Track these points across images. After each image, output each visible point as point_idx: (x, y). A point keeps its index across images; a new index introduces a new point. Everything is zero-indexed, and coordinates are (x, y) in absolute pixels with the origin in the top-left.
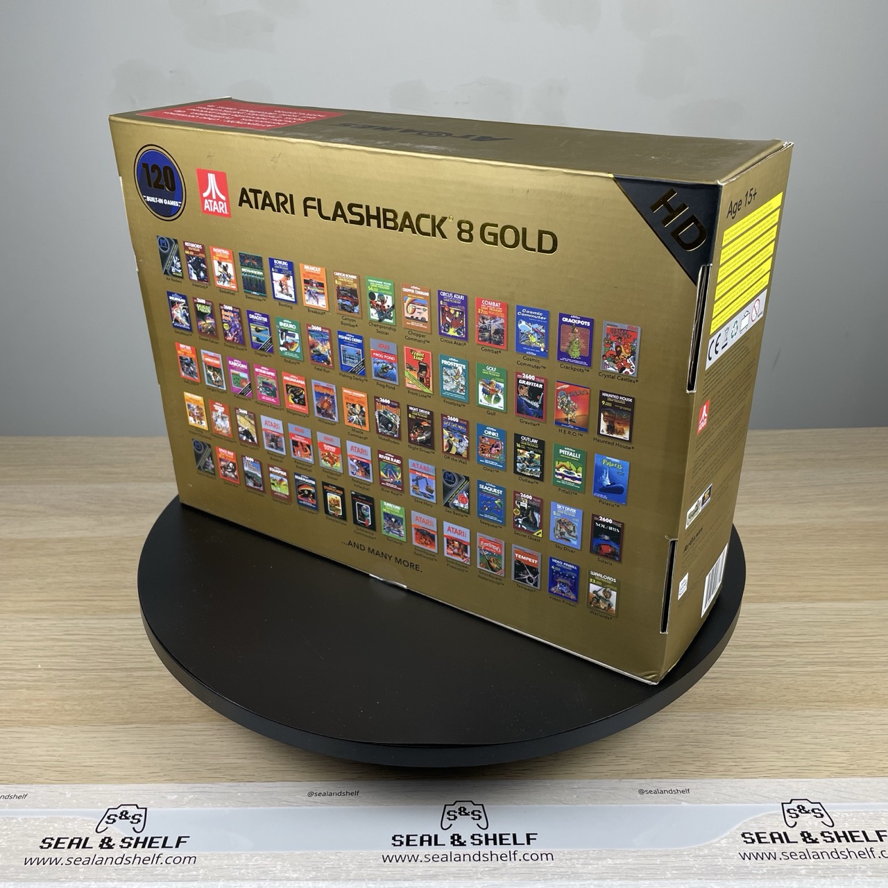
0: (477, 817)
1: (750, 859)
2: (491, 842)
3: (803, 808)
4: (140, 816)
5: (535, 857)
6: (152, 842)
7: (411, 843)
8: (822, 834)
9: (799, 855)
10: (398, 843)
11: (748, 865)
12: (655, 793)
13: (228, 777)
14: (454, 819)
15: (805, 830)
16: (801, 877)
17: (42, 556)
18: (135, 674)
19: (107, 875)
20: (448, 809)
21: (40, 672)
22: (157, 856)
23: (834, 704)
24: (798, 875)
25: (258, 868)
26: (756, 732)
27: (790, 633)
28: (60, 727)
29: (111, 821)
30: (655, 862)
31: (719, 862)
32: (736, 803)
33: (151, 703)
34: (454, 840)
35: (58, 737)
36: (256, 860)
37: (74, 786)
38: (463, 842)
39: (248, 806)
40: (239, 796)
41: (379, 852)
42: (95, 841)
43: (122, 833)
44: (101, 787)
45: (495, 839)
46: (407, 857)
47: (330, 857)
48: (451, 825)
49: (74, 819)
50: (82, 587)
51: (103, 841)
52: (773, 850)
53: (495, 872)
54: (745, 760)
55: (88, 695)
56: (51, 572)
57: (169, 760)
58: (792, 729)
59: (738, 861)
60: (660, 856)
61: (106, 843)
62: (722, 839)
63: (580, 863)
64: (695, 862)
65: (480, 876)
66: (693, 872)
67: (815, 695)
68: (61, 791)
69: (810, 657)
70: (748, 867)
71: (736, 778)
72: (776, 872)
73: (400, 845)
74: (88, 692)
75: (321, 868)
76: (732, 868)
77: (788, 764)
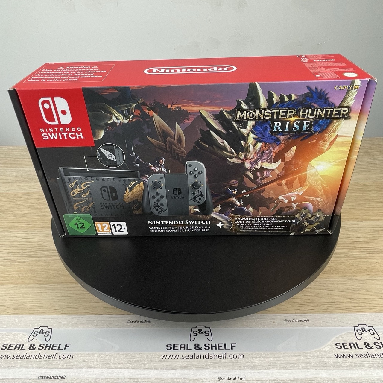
0: (207, 334)
1: (340, 358)
2: (214, 348)
3: (364, 329)
4: (49, 332)
5: (235, 357)
6: (53, 346)
7: (175, 348)
8: (375, 344)
9: (364, 355)
10: (169, 348)
11: (339, 361)
12: (292, 321)
13: (91, 312)
14: (196, 336)
15: (366, 342)
16: (366, 368)
17: (16, 201)
18: (52, 259)
19: (31, 364)
20: (193, 330)
21: (11, 258)
22: (55, 354)
23: (375, 273)
24: (365, 367)
25: (102, 361)
26: (339, 288)
27: (352, 237)
28: (17, 285)
29: (35, 335)
30: (294, 359)
31: (325, 359)
32: (332, 326)
33: (58, 273)
34: (196, 347)
35: (15, 290)
36: (102, 358)
37: (20, 316)
38: (200, 348)
39: (99, 328)
40: (95, 323)
41: (161, 353)
42: (27, 345)
43: (40, 341)
44: (32, 317)
45: (216, 347)
46: (173, 356)
47: (137, 356)
48: (195, 339)
49: (18, 334)
50: (32, 216)
51: (31, 346)
52: (351, 353)
53: (216, 365)
54: (335, 303)
55: (30, 269)
56: (19, 209)
57: (64, 303)
58: (356, 286)
59: (334, 359)
60: (296, 356)
61: (32, 347)
62: (326, 347)
63: (257, 360)
64: (313, 360)
65: (208, 367)
66: (312, 365)
67: (366, 269)
68: (13, 319)
69: (362, 249)
70: (339, 362)
71: (331, 313)
72: (353, 366)
73: (170, 350)
74: (30, 267)
75: (132, 362)
76: (332, 363)
77: (355, 305)
